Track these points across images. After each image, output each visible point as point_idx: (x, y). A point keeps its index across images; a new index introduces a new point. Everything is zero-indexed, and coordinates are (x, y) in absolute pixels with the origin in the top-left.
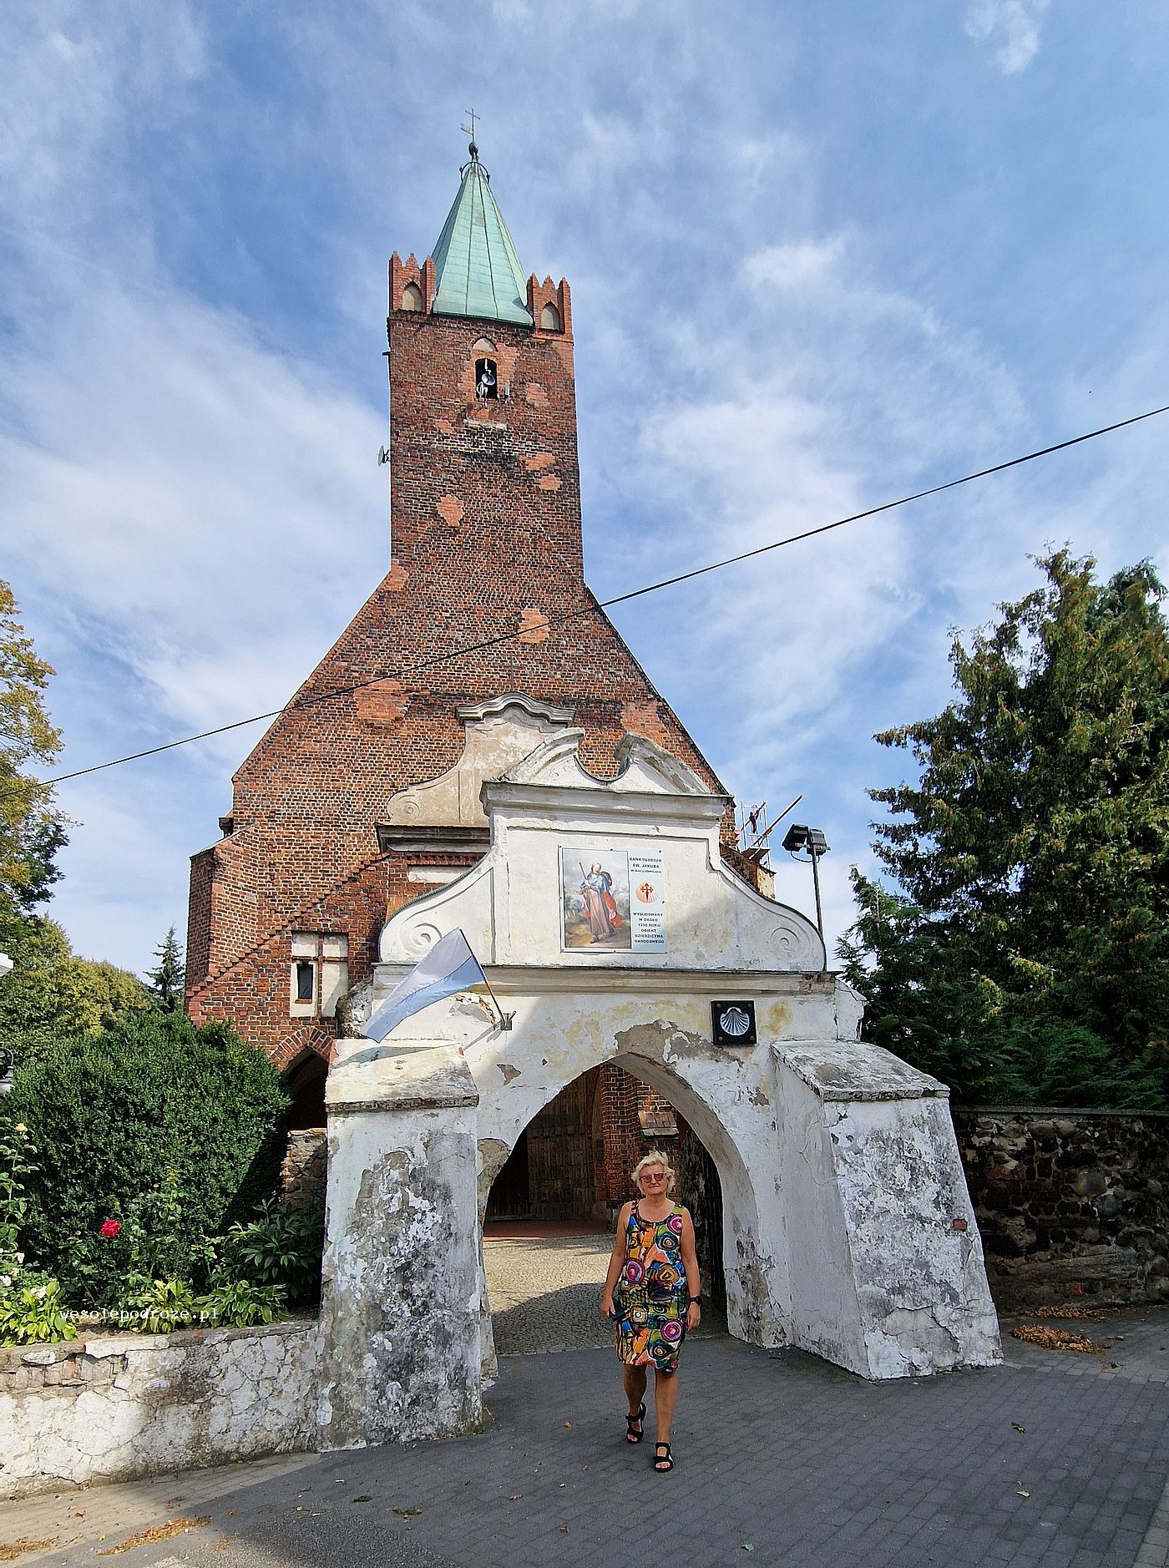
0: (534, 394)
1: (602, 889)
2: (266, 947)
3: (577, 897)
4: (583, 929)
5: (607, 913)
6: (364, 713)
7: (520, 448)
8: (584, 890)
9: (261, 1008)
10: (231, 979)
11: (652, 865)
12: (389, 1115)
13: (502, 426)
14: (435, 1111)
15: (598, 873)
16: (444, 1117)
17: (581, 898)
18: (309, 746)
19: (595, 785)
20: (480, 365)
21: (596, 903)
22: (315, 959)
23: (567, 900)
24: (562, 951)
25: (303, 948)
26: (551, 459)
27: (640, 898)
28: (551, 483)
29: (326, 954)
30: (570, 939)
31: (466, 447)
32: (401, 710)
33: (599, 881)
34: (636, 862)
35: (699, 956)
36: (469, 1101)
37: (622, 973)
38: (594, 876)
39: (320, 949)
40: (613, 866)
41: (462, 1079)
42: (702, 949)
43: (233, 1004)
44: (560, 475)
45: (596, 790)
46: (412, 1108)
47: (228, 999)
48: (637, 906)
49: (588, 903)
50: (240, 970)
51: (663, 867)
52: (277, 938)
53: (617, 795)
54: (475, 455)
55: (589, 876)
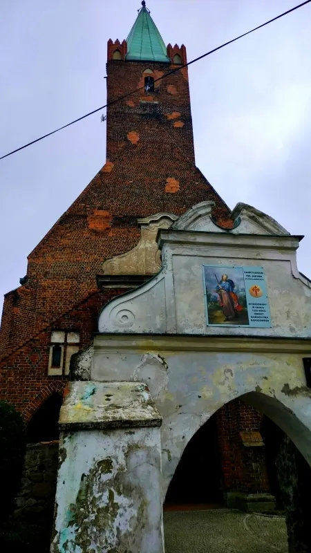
0: (170, 89)
1: (229, 290)
2: (37, 338)
3: (215, 294)
4: (219, 313)
5: (233, 304)
6: (92, 226)
7: (165, 111)
8: (218, 290)
9: (33, 371)
10: (18, 355)
11: (258, 276)
12: (101, 433)
13: (156, 102)
14: (132, 430)
15: (226, 281)
16: (138, 435)
17: (217, 295)
18: (65, 242)
19: (221, 231)
20: (146, 79)
21: (226, 297)
22: (63, 344)
23: (208, 296)
24: (208, 326)
25: (57, 338)
26: (179, 114)
27: (252, 295)
28: (179, 124)
29: (69, 341)
30: (212, 319)
31: (140, 112)
32: (109, 225)
33: (227, 285)
34: (248, 274)
35: (292, 330)
36: (156, 423)
37: (245, 339)
38: (224, 282)
39: (66, 339)
40: (235, 276)
41: (149, 407)
42: (294, 326)
43: (18, 369)
44: (183, 121)
45: (222, 233)
46: (117, 428)
47: (16, 366)
48: (250, 299)
49: (221, 298)
50: (23, 350)
51: (265, 277)
52: (43, 333)
53: (235, 236)
54: (143, 115)
55: (221, 282)
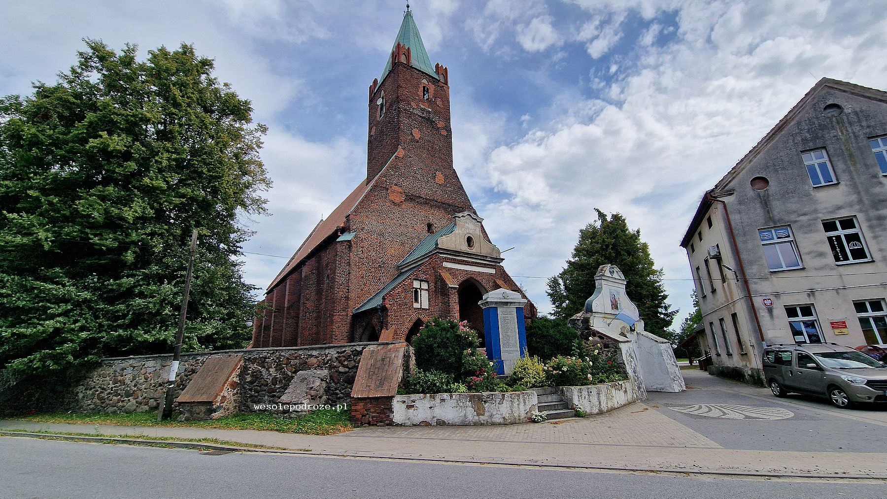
3: (612, 299)
6: (391, 198)
7: (435, 119)
9: (406, 304)
10: (397, 293)
13: (430, 110)
20: (424, 87)
22: (419, 289)
25: (416, 284)
26: (444, 124)
27: (618, 300)
28: (444, 133)
29: (422, 288)
31: (420, 114)
32: (403, 199)
39: (420, 286)
43: (398, 302)
44: (446, 130)
49: (614, 301)
50: (400, 291)
54: (423, 117)
